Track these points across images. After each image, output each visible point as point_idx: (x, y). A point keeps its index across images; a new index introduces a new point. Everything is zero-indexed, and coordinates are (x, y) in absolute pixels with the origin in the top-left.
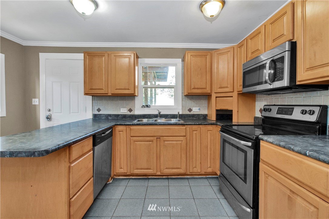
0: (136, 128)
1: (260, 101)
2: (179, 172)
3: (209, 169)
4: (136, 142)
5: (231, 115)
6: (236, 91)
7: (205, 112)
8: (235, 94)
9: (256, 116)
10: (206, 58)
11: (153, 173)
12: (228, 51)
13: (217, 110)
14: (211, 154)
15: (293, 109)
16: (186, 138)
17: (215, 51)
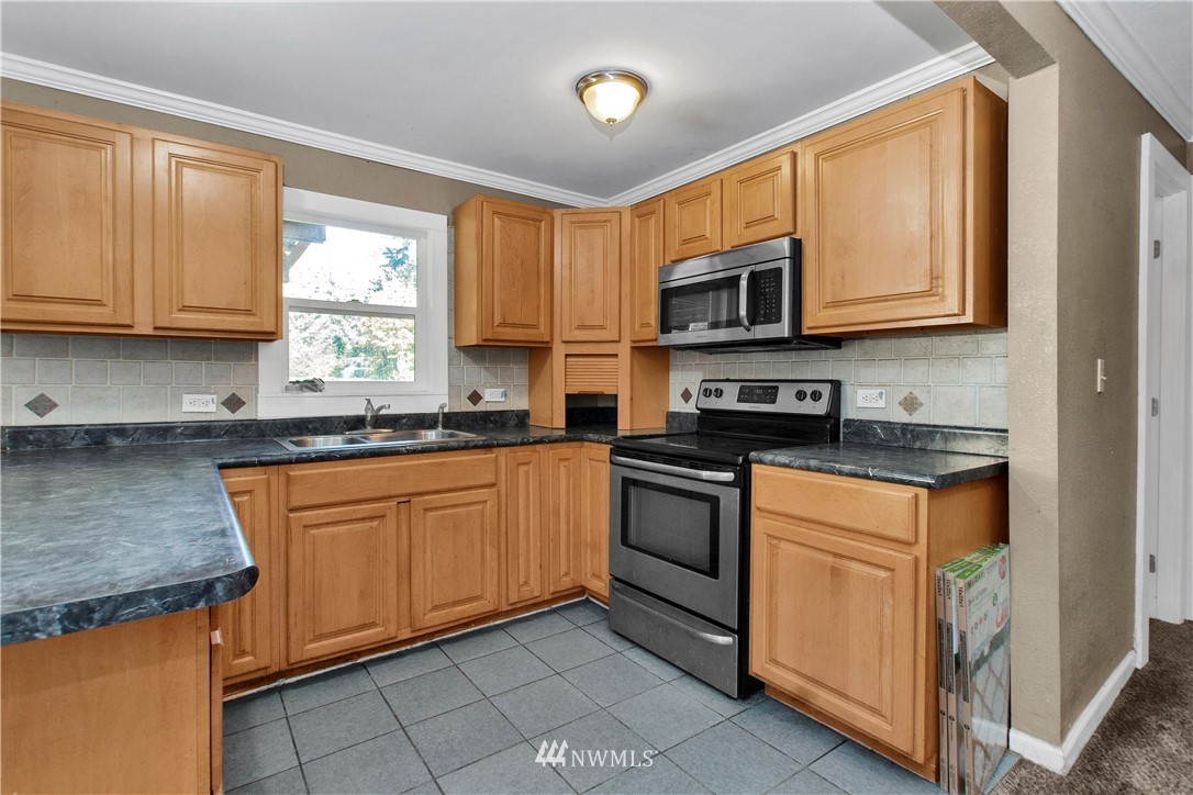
0: (312, 474)
1: (682, 370)
2: (475, 613)
3: (566, 579)
4: (313, 532)
5: (614, 411)
6: (629, 341)
7: (519, 403)
8: (624, 350)
9: (671, 410)
10: (539, 228)
11: (385, 636)
12: (605, 221)
13: (569, 397)
14: (568, 533)
15: (777, 388)
16: (498, 492)
17: (563, 211)
